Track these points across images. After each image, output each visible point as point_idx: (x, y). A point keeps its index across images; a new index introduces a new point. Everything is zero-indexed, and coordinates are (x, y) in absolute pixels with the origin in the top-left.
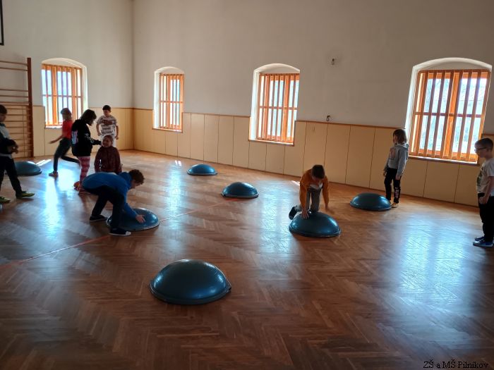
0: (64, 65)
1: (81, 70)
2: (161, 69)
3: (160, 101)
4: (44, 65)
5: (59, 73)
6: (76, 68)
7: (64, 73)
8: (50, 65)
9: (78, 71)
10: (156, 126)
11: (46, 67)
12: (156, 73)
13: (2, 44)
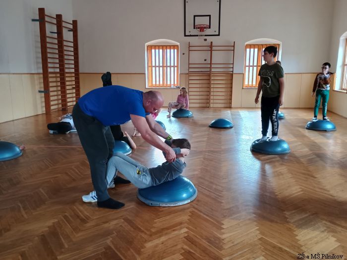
13: (219, 35)
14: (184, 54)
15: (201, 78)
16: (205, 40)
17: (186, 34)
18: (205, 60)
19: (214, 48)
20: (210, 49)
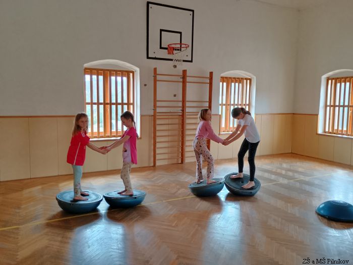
0: (237, 77)
1: (250, 80)
2: (330, 74)
3: (326, 106)
4: (222, 77)
5: (233, 84)
6: (246, 79)
7: (237, 84)
8: (226, 78)
9: (248, 81)
10: (320, 131)
11: (223, 79)
12: (324, 77)
13: (191, 61)
14: (145, 85)
15: (170, 121)
16: (175, 66)
17: (149, 56)
18: (175, 96)
19: (188, 79)
20: (181, 80)
